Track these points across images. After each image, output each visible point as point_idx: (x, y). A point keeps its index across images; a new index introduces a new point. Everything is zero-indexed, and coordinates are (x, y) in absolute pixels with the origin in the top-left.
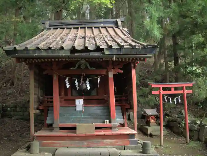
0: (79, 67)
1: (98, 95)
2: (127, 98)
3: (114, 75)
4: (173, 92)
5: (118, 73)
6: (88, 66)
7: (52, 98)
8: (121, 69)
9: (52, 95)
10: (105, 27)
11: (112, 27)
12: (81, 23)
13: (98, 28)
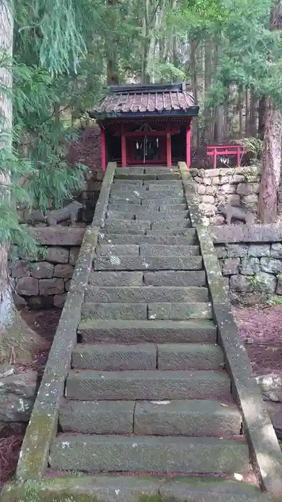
0: (143, 129)
4: (227, 152)
5: (175, 134)
6: (150, 128)
10: (168, 92)
11: (176, 92)
12: (143, 88)
13: (161, 93)
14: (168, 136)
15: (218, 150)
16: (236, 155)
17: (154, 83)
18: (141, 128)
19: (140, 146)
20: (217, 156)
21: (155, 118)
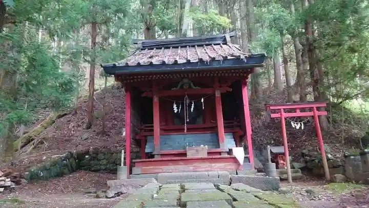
0: (182, 87)
1: (204, 122)
2: (239, 124)
3: (222, 94)
4: (298, 114)
5: (227, 91)
6: (192, 84)
7: (153, 127)
8: (230, 87)
9: (152, 123)
10: (211, 45)
11: (219, 44)
12: (181, 42)
13: (202, 46)
14: (218, 94)
15: (286, 111)
16: (313, 117)
17: (192, 36)
18: (180, 85)
19: (178, 109)
20: (285, 119)
21: (199, 72)
